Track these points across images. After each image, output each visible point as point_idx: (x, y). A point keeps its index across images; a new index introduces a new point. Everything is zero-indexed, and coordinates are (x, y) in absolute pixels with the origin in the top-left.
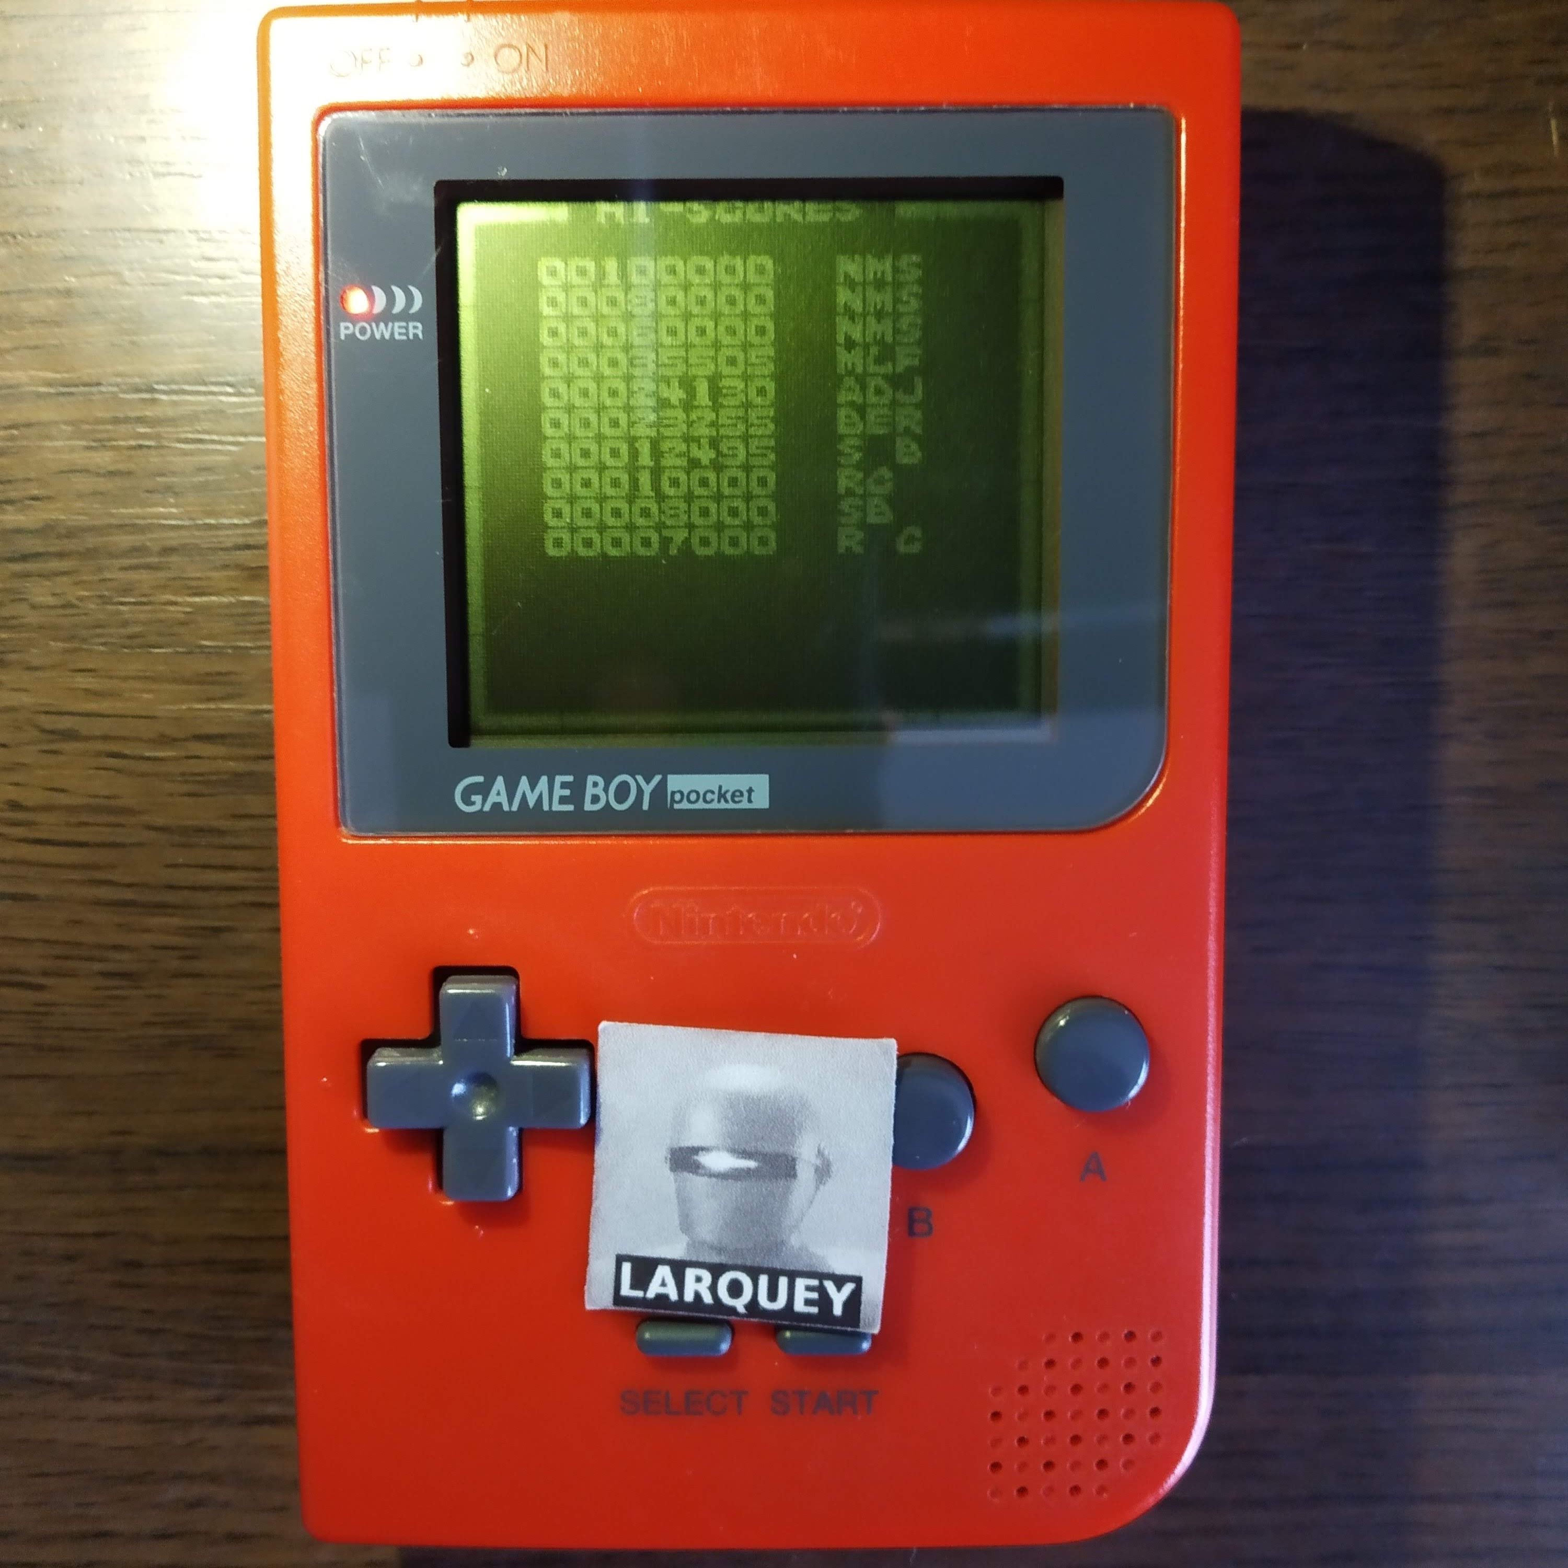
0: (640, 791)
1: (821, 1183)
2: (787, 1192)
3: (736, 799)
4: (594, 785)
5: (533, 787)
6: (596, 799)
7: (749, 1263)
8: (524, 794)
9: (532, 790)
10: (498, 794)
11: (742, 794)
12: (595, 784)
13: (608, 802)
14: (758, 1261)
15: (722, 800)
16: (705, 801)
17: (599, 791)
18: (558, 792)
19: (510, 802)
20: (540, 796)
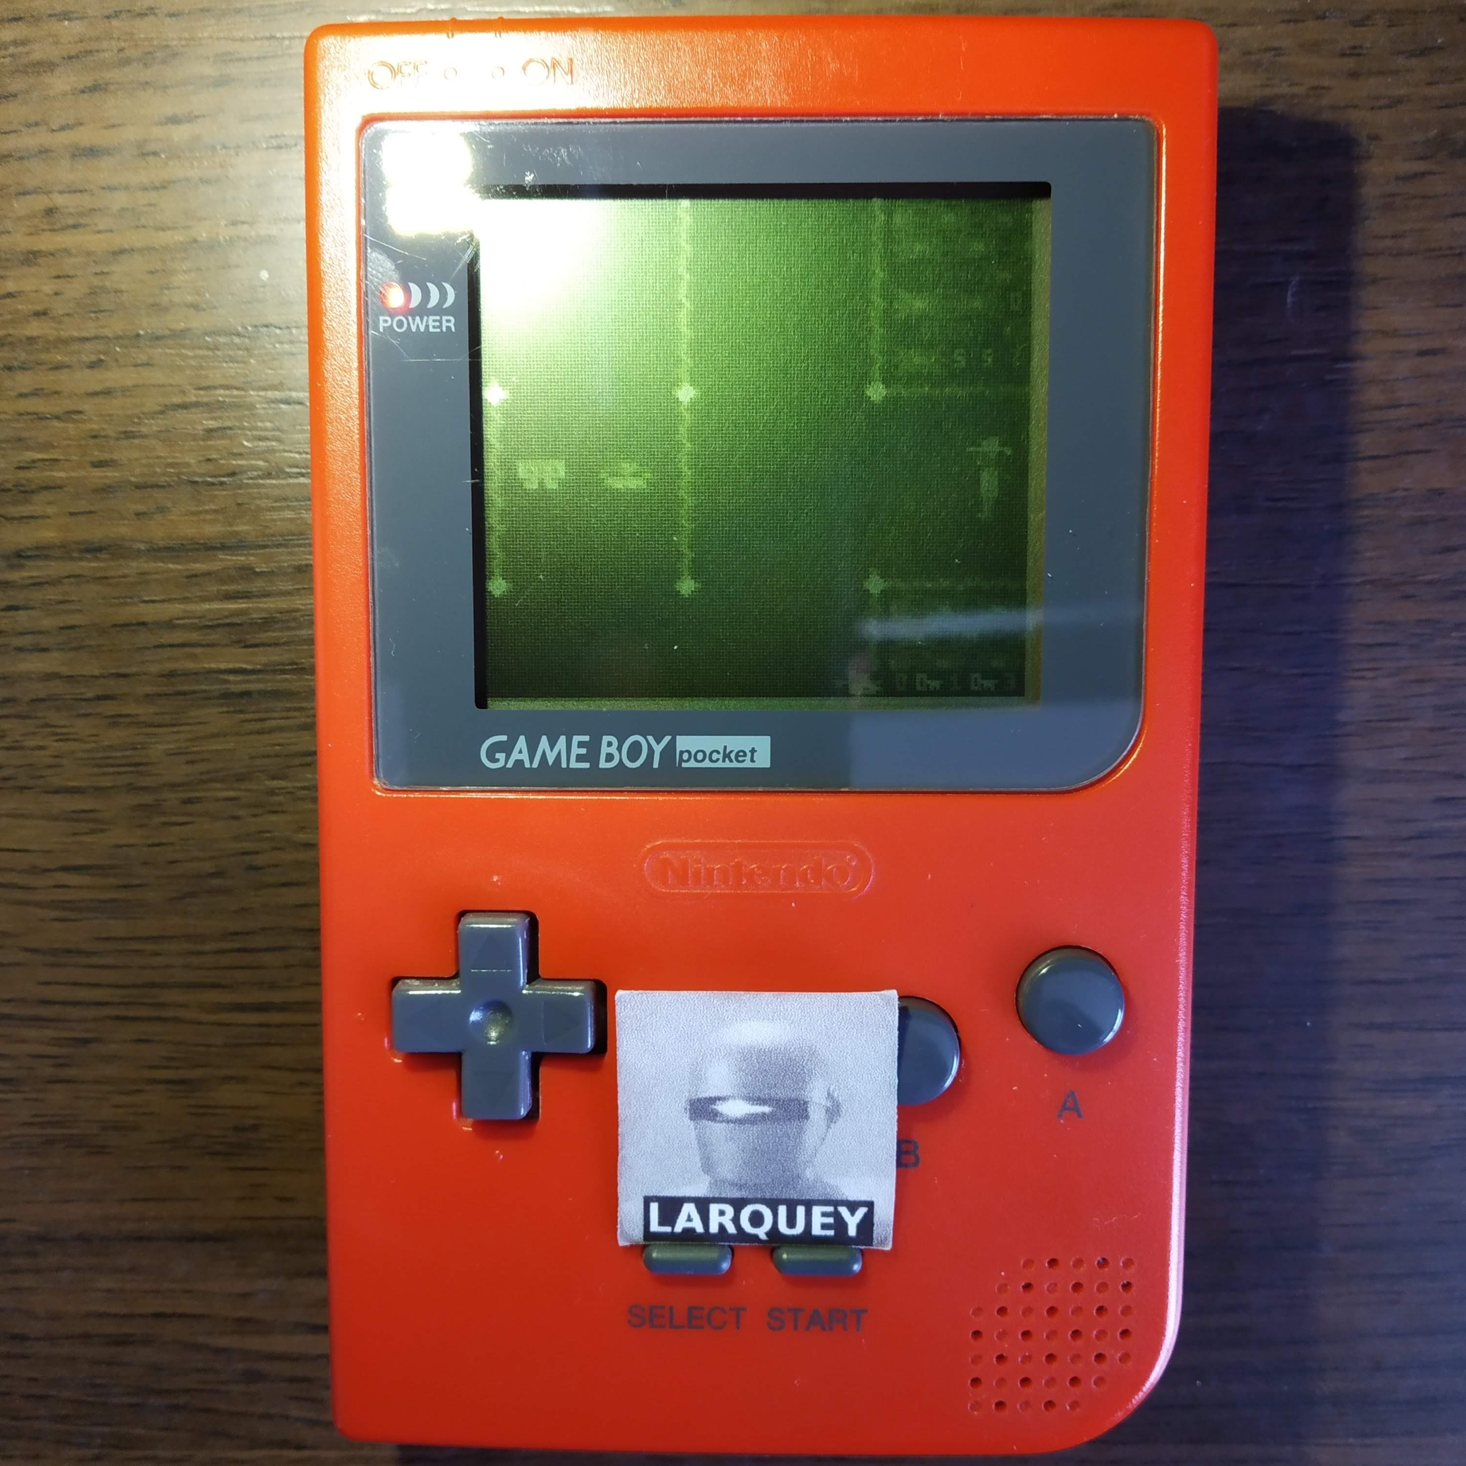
0: (651, 751)
1: (832, 1122)
2: (801, 1131)
3: (740, 759)
4: (608, 744)
5: (552, 747)
6: (609, 757)
7: (768, 1196)
8: (544, 753)
9: (552, 749)
10: (520, 752)
11: (745, 755)
12: (610, 744)
13: (621, 760)
14: (776, 1194)
15: (727, 759)
16: (711, 760)
17: (613, 750)
18: (576, 751)
19: (531, 761)
20: (559, 754)
